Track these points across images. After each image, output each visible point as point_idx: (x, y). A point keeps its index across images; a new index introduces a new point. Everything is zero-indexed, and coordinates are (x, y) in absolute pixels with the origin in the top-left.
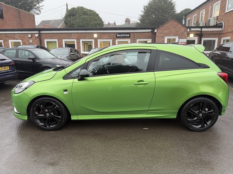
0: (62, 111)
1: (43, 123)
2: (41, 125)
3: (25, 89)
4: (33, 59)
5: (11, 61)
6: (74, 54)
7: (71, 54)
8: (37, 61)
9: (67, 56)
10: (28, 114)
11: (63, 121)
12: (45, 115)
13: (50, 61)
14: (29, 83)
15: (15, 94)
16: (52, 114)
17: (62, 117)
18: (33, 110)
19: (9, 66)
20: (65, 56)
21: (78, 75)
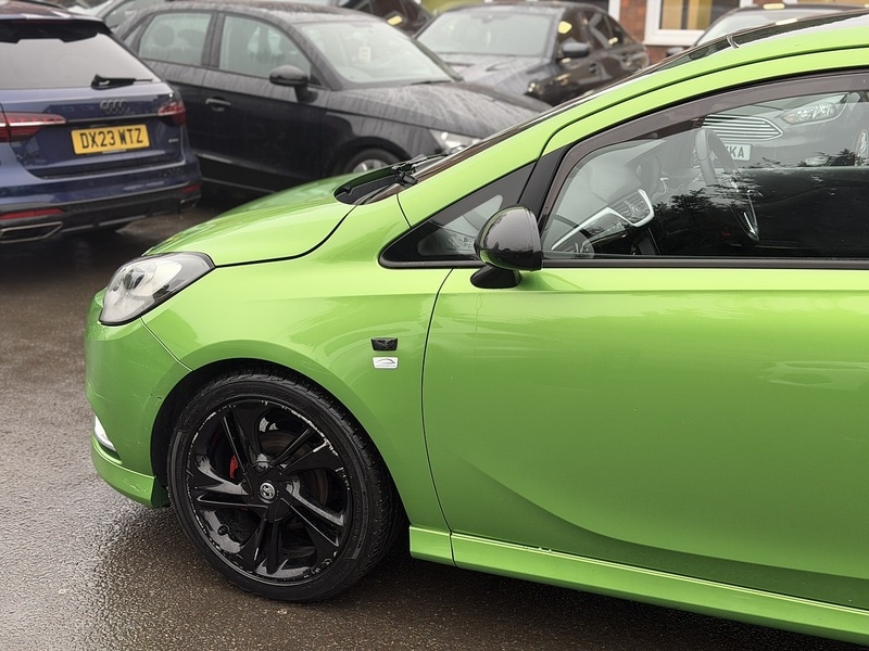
0: (354, 482)
1: (235, 540)
2: (222, 551)
3: (153, 302)
4: (300, 84)
5: (167, 90)
6: (584, 54)
7: (567, 54)
8: (324, 99)
9: (536, 62)
10: (159, 466)
11: (358, 551)
12: (254, 492)
13: (401, 106)
14: (179, 268)
15: (104, 323)
16: (294, 490)
17: (350, 523)
18: (186, 446)
19: (151, 123)
20: (522, 65)
21: (477, 247)
